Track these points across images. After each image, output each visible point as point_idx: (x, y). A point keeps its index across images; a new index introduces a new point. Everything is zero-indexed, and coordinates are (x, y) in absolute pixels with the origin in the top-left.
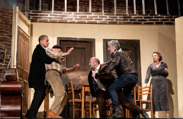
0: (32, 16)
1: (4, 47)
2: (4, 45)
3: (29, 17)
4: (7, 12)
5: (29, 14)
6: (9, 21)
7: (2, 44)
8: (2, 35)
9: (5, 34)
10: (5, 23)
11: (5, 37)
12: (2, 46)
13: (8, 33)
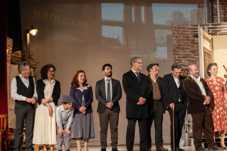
0: (211, 29)
1: (187, 63)
2: (187, 62)
3: (209, 31)
4: (187, 28)
5: (209, 28)
6: (189, 36)
7: (185, 60)
8: (183, 51)
9: (187, 50)
10: (185, 39)
11: (187, 53)
12: (185, 63)
13: (189, 49)
